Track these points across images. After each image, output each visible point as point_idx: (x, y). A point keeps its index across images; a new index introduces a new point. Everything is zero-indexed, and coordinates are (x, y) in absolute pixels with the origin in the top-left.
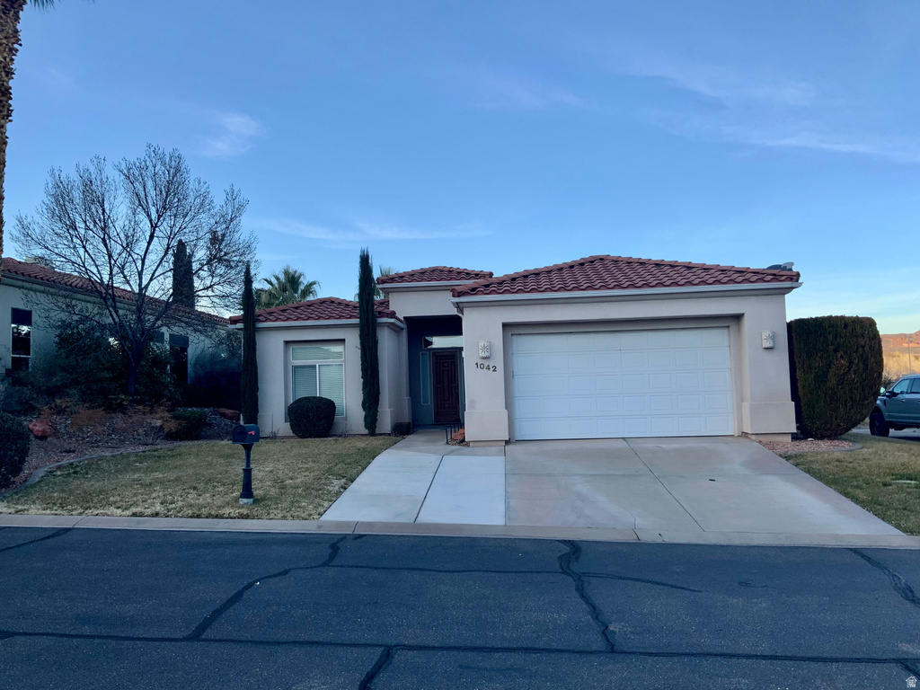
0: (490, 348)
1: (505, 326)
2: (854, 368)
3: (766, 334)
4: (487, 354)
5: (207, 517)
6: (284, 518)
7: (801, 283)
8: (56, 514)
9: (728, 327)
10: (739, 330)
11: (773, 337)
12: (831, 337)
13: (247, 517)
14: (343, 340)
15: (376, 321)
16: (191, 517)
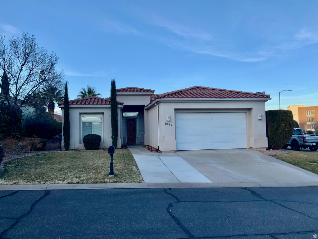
0: (170, 117)
1: (175, 109)
2: (287, 126)
3: (260, 115)
4: (169, 120)
5: (100, 183)
6: (131, 182)
7: (271, 99)
8: (33, 184)
9: (246, 112)
10: (250, 114)
11: (262, 116)
12: (280, 117)
13: (117, 182)
14: (103, 113)
15: (117, 106)
16: (93, 183)
